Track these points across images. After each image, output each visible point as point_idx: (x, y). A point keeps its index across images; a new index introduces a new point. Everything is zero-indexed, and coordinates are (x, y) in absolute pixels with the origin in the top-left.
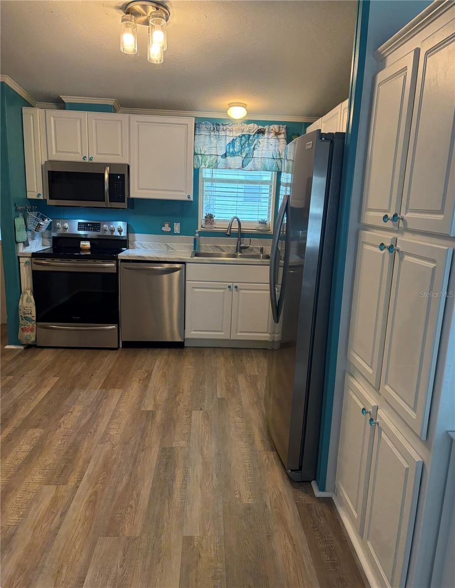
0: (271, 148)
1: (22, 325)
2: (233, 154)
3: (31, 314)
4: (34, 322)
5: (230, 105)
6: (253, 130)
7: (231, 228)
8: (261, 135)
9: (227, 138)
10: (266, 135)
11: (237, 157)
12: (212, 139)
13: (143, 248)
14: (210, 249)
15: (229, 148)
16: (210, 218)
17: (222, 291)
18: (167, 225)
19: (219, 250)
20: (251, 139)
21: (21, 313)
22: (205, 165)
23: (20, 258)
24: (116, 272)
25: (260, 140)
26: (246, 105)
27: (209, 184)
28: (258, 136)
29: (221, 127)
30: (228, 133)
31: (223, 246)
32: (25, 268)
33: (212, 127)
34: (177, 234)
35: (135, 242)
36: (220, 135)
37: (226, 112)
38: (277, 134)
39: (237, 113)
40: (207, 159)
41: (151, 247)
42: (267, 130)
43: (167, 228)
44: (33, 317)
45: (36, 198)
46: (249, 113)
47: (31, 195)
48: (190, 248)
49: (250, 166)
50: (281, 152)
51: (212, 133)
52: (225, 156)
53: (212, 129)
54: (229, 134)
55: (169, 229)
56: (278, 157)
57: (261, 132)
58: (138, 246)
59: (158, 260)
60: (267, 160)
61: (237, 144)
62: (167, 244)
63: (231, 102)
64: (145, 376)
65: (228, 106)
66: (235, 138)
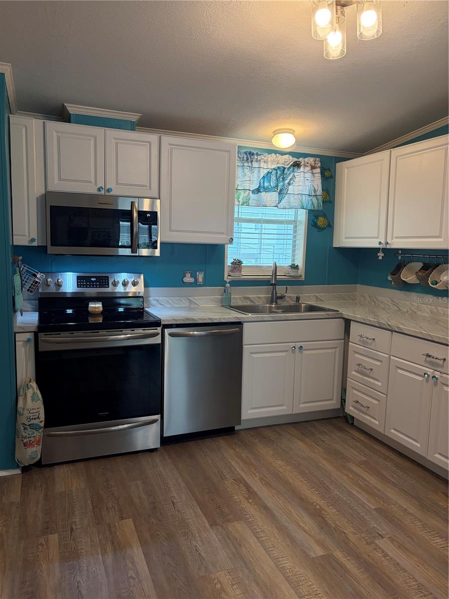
0: (308, 183)
1: (25, 438)
2: (267, 190)
3: (38, 418)
4: (42, 429)
5: (276, 133)
6: (288, 162)
7: (276, 275)
8: (296, 169)
9: (262, 170)
10: (302, 169)
11: (274, 193)
12: (246, 170)
13: (161, 306)
15: (264, 183)
17: (284, 354)
18: (188, 275)
19: (248, 301)
20: (285, 172)
21: (22, 420)
22: (239, 202)
23: (17, 335)
24: (160, 342)
25: (295, 174)
28: (293, 169)
29: (256, 157)
30: (262, 165)
31: (254, 297)
32: (23, 349)
33: (245, 156)
34: (200, 286)
35: (151, 298)
36: (254, 166)
38: (313, 168)
40: (240, 195)
41: (170, 303)
42: (303, 163)
43: (188, 279)
44: (41, 422)
45: (26, 244)
49: (284, 203)
50: (316, 188)
51: (245, 164)
52: (258, 191)
53: (245, 159)
54: (264, 166)
55: (192, 280)
56: (313, 194)
57: (297, 165)
58: (154, 302)
59: (211, 322)
60: (304, 197)
61: (273, 177)
62: (189, 298)
63: (276, 128)
64: (246, 490)
65: (273, 134)
66: (270, 171)
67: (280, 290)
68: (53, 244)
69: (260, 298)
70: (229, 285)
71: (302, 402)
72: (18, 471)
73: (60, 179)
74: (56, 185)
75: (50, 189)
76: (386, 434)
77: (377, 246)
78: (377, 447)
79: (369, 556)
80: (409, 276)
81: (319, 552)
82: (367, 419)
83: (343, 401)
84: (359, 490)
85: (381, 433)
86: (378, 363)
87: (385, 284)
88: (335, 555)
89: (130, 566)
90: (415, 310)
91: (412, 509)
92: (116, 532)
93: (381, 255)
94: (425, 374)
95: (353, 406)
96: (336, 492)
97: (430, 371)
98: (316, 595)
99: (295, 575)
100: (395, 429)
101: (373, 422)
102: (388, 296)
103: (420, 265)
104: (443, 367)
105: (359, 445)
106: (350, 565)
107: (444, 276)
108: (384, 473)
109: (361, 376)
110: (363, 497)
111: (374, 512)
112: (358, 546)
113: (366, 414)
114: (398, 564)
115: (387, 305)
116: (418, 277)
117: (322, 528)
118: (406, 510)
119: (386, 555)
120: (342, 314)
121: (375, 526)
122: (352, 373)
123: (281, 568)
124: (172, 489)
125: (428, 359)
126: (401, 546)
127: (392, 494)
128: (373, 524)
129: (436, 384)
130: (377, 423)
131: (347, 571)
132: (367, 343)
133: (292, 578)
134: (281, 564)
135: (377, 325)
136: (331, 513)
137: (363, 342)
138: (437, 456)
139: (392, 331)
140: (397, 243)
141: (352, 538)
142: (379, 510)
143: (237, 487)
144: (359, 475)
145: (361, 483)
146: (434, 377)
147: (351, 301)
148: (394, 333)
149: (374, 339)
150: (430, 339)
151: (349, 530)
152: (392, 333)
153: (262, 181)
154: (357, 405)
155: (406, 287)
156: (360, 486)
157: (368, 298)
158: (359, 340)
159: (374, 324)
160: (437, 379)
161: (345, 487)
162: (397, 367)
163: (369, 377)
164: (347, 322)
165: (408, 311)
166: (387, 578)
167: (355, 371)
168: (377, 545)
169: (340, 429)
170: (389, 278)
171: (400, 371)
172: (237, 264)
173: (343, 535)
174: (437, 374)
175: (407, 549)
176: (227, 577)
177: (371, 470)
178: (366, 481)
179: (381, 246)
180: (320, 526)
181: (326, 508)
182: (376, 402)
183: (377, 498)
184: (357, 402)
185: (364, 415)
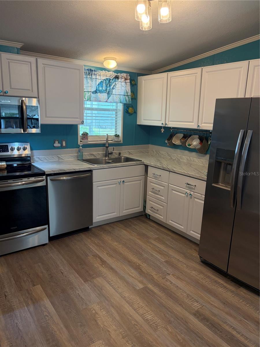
0: (123, 88)
2: (101, 92)
6: (112, 76)
7: (108, 141)
8: (116, 80)
9: (97, 80)
10: (120, 80)
12: (89, 80)
13: (41, 161)
15: (99, 87)
17: (115, 185)
18: (57, 142)
20: (111, 81)
22: (85, 99)
24: (46, 185)
25: (116, 83)
26: (116, 59)
28: (115, 80)
29: (94, 72)
30: (98, 77)
31: (96, 154)
33: (88, 72)
34: (64, 148)
35: (35, 157)
36: (93, 78)
37: (102, 63)
38: (126, 79)
40: (86, 95)
41: (46, 159)
42: (120, 76)
43: (57, 144)
49: (110, 100)
50: (128, 91)
51: (88, 77)
52: (96, 92)
53: (88, 73)
54: (98, 78)
55: (59, 145)
56: (126, 95)
57: (117, 77)
58: (37, 159)
59: (74, 171)
60: (121, 96)
61: (104, 85)
62: (58, 156)
63: (105, 57)
64: (100, 261)
65: (104, 60)
66: (103, 81)
67: (110, 149)
69: (99, 154)
70: (81, 147)
71: (124, 210)
76: (167, 223)
77: (161, 125)
78: (163, 229)
79: (164, 285)
80: (176, 141)
81: (141, 286)
82: (157, 216)
83: (145, 207)
84: (156, 253)
85: (164, 223)
86: (163, 188)
87: (165, 145)
88: (148, 286)
89: (44, 310)
90: (179, 159)
91: (181, 259)
92: (32, 294)
93: (163, 130)
94: (186, 193)
95: (150, 210)
96: (145, 255)
97: (188, 191)
98: (142, 307)
99: (131, 299)
100: (171, 220)
101: (161, 217)
102: (165, 151)
103: (182, 135)
104: (194, 189)
105: (154, 229)
106: (156, 290)
107: (194, 142)
108: (167, 243)
109: (154, 194)
110: (159, 256)
111: (165, 263)
112: (159, 281)
113: (157, 213)
114: (177, 286)
115: (165, 156)
116: (181, 142)
117: (141, 275)
118: (178, 260)
119: (171, 283)
120: (144, 162)
121: (165, 269)
122: (149, 193)
123: (124, 297)
124: (60, 265)
125: (188, 185)
126: (178, 278)
127: (171, 253)
128: (164, 269)
129: (191, 198)
130: (162, 217)
131: (155, 293)
132: (157, 177)
133: (129, 301)
134: (123, 295)
135: (162, 168)
136: (144, 266)
137: (155, 177)
138: (191, 232)
139: (170, 171)
140: (171, 125)
141: (155, 277)
142: (166, 262)
143: (95, 259)
144: (155, 245)
145: (156, 249)
146: (190, 194)
147: (147, 153)
148: (170, 172)
149: (160, 176)
150: (189, 175)
151: (153, 273)
152: (170, 173)
153: (98, 87)
154: (152, 209)
155: (175, 146)
156: (156, 251)
157: (155, 152)
158: (153, 176)
159: (160, 168)
160: (192, 195)
161: (149, 252)
162: (173, 190)
163: (158, 194)
164: (146, 167)
165: (176, 159)
166: (173, 294)
167: (151, 192)
168: (167, 279)
169: (144, 222)
170: (166, 142)
171: (174, 192)
172: (85, 135)
173: (151, 276)
174: (192, 193)
175: (180, 279)
176: (98, 306)
177: (161, 242)
178: (159, 247)
179: (163, 126)
180: (140, 273)
181: (142, 264)
182: (162, 207)
183: (165, 256)
184: (152, 207)
185: (155, 214)
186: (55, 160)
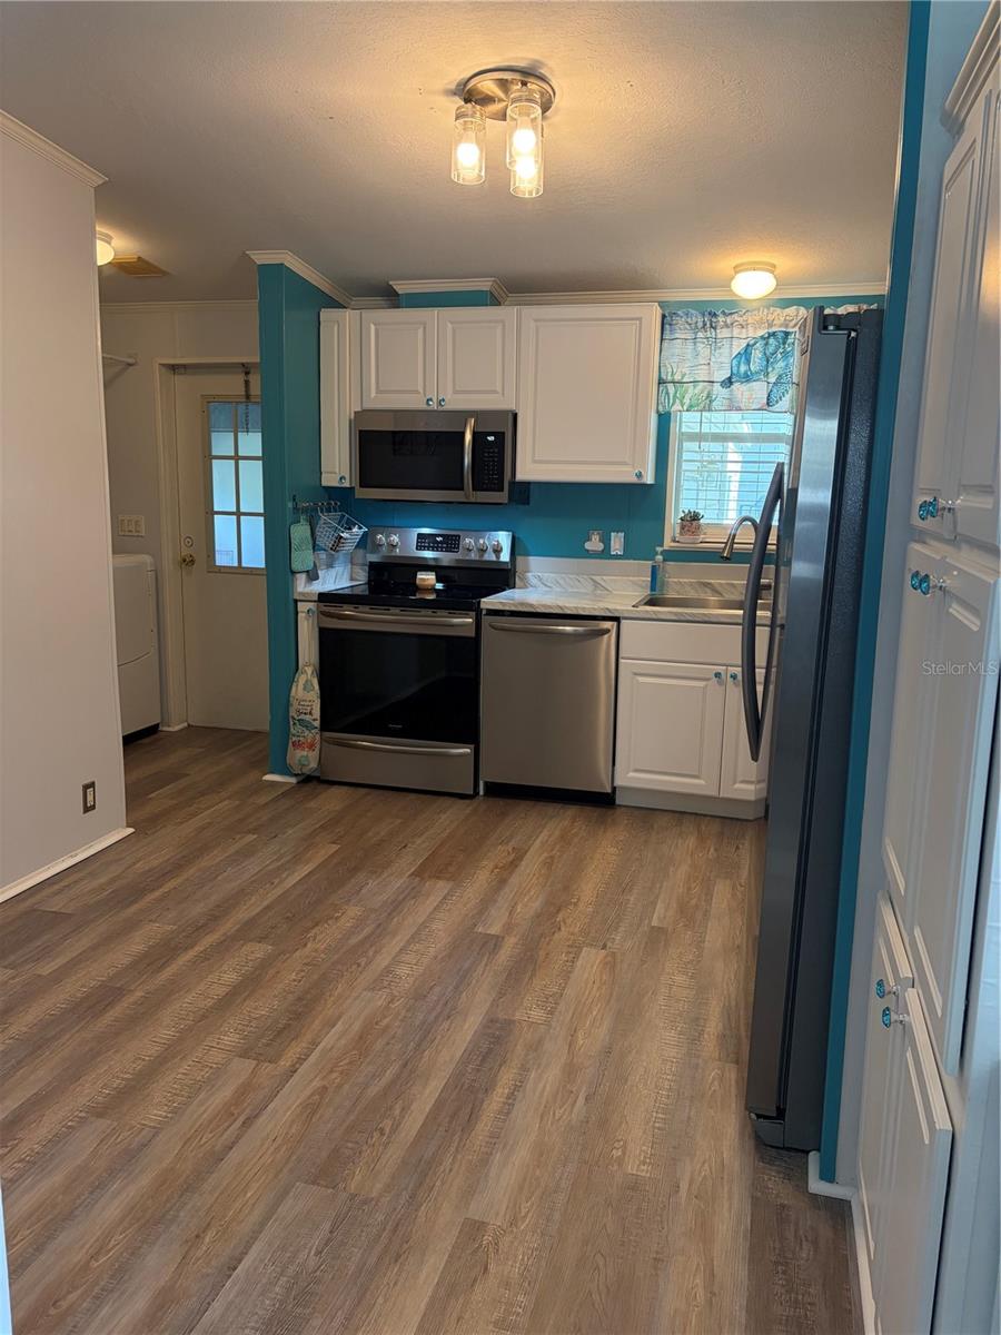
1: (294, 735)
2: (747, 378)
3: (310, 713)
4: (317, 731)
5: (738, 269)
6: (794, 322)
7: (733, 543)
9: (735, 342)
11: (754, 383)
12: (700, 346)
13: (543, 588)
14: (688, 588)
15: (738, 365)
16: (692, 519)
17: (702, 684)
18: (595, 537)
19: (708, 590)
20: (790, 341)
21: (292, 713)
22: (683, 405)
23: (299, 604)
24: (473, 635)
26: (774, 266)
27: (694, 445)
29: (721, 319)
30: (736, 331)
31: (721, 584)
32: (306, 623)
33: (700, 320)
34: (617, 557)
35: (529, 575)
36: (719, 336)
37: (726, 284)
39: (753, 285)
40: (686, 391)
41: (560, 586)
43: (594, 544)
44: (314, 720)
45: (336, 484)
46: (780, 284)
47: (329, 480)
48: (641, 586)
51: (700, 335)
52: (729, 382)
53: (700, 325)
54: (739, 334)
55: (600, 547)
58: (534, 581)
59: (561, 612)
61: (757, 355)
62: (594, 577)
63: (739, 261)
64: (509, 860)
65: (733, 272)
66: (752, 342)
68: (363, 484)
70: (660, 558)
71: (738, 780)
72: (293, 780)
73: (378, 391)
74: (375, 400)
75: (368, 406)
79: (549, 954)
81: (494, 931)
88: (507, 939)
92: (310, 850)
96: (632, 897)
99: (431, 935)
106: (507, 951)
111: (647, 930)
117: (539, 917)
121: (618, 938)
123: (425, 926)
134: (430, 924)
136: (581, 910)
141: (561, 935)
142: (657, 930)
143: (503, 855)
151: (571, 929)
153: (735, 362)
168: (579, 951)
173: (555, 929)
186: (583, 590)
